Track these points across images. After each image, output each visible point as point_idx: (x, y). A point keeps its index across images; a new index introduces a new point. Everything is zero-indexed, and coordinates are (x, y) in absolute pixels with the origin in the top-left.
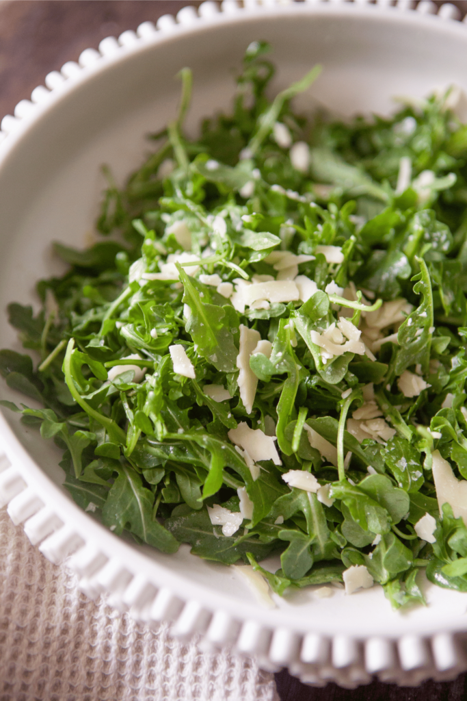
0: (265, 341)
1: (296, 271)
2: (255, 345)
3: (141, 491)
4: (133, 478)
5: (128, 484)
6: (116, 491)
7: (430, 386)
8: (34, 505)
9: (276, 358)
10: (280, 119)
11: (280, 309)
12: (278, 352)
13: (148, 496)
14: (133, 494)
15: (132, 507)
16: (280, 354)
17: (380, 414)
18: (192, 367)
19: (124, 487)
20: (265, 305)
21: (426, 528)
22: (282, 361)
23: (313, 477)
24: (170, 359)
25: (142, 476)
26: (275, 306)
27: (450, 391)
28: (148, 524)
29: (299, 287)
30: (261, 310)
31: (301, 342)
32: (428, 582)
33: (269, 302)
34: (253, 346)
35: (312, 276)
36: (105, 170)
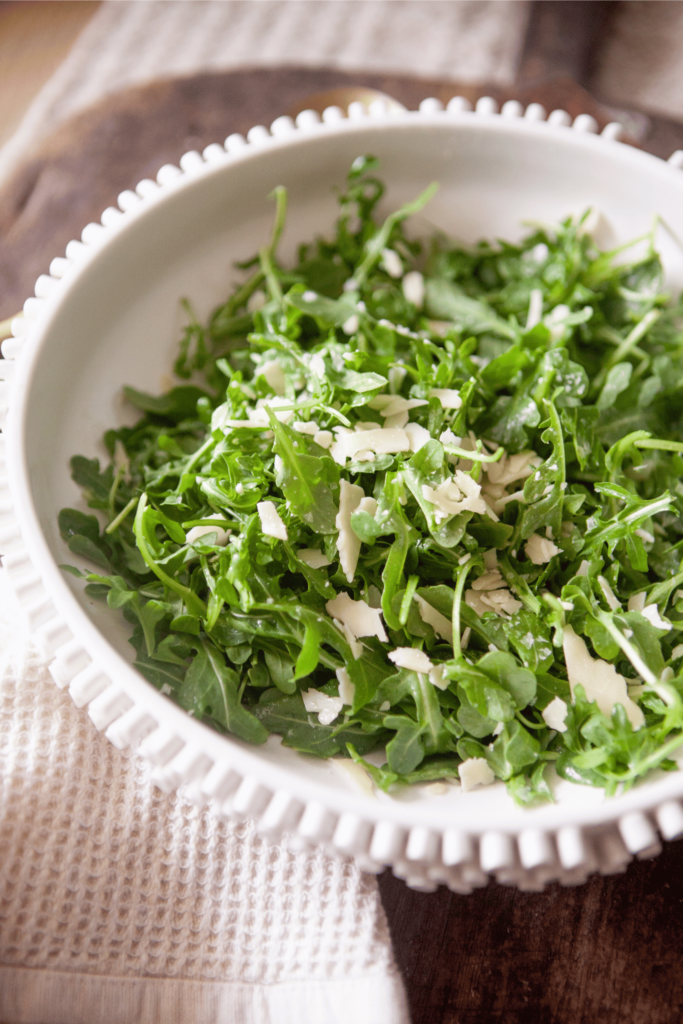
0: (369, 499)
1: (406, 417)
2: (359, 501)
3: (223, 671)
4: (215, 657)
5: (209, 663)
6: (195, 670)
7: (561, 551)
8: (100, 682)
9: (381, 517)
10: (390, 245)
11: (387, 461)
12: (384, 510)
13: (232, 677)
14: (214, 675)
15: (213, 690)
16: (386, 513)
17: (504, 584)
18: (283, 527)
19: (205, 666)
20: (370, 456)
21: (556, 714)
22: (388, 519)
23: (424, 656)
24: (257, 519)
25: (225, 655)
26: (382, 458)
27: (586, 557)
28: (230, 707)
29: (409, 436)
30: (365, 462)
31: (412, 499)
32: (558, 778)
33: (375, 453)
34: (355, 504)
35: (425, 424)
36: (185, 303)
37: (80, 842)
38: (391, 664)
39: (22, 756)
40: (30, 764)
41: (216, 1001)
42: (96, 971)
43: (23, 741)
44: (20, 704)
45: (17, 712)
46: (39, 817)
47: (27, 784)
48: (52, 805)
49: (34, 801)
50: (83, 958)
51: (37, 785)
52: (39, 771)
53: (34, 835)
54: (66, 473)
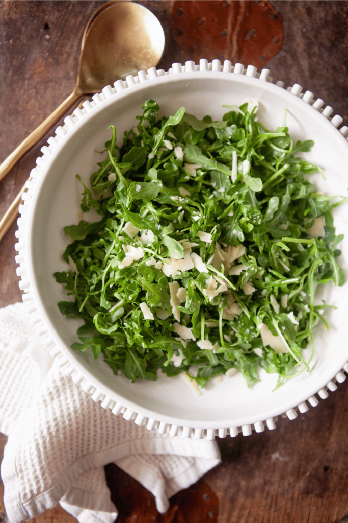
0: (182, 288)
1: (191, 250)
2: (177, 291)
3: (138, 360)
4: (133, 353)
5: (132, 357)
6: (128, 363)
7: (256, 290)
9: (189, 303)
11: (187, 274)
12: (189, 300)
13: (142, 362)
14: (135, 363)
15: (137, 370)
16: (190, 301)
17: (235, 300)
18: (152, 314)
19: (131, 360)
20: (179, 273)
21: (259, 351)
22: (192, 304)
23: (210, 342)
25: (136, 351)
26: (184, 273)
27: (265, 289)
28: (144, 374)
29: (193, 260)
30: (177, 275)
33: (181, 271)
34: (176, 291)
35: (198, 254)
36: (78, 177)
37: (101, 418)
39: (74, 401)
40: (78, 404)
41: (154, 445)
42: (115, 446)
43: (73, 396)
44: (68, 383)
45: (67, 386)
46: (86, 419)
47: (79, 412)
48: (89, 413)
49: (83, 415)
50: (110, 445)
51: (83, 409)
52: (82, 404)
53: (86, 425)
54: (54, 280)
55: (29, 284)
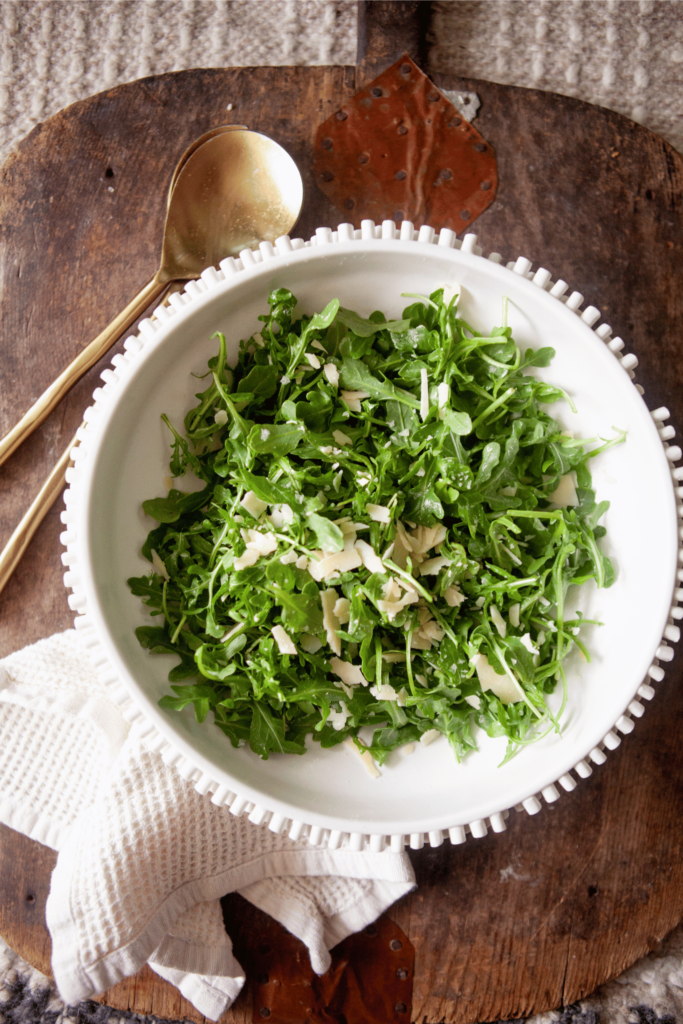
0: (342, 600)
1: (355, 536)
2: (334, 604)
3: (272, 722)
4: (264, 709)
5: (262, 717)
6: (255, 727)
7: (467, 598)
9: (354, 625)
11: (349, 577)
12: (355, 619)
13: (279, 724)
14: (268, 726)
15: (270, 737)
16: (357, 621)
17: (431, 617)
18: (293, 645)
19: (260, 722)
20: (337, 575)
22: (359, 626)
23: (392, 688)
24: (275, 643)
25: (269, 705)
27: (482, 596)
28: (283, 745)
29: (359, 552)
30: (333, 579)
31: (367, 599)
32: (476, 726)
33: (339, 572)
34: (332, 605)
35: (368, 541)
36: (164, 417)
37: (213, 820)
38: (373, 699)
39: (167, 793)
40: (173, 797)
41: (304, 860)
42: (237, 865)
43: (164, 784)
44: (155, 763)
45: (155, 768)
46: (187, 822)
47: (176, 810)
48: (192, 812)
49: (182, 816)
50: (229, 864)
51: (182, 806)
52: (180, 798)
53: (188, 831)
54: (127, 590)
55: (85, 600)
